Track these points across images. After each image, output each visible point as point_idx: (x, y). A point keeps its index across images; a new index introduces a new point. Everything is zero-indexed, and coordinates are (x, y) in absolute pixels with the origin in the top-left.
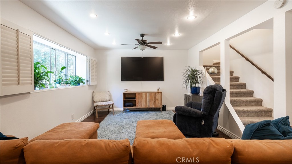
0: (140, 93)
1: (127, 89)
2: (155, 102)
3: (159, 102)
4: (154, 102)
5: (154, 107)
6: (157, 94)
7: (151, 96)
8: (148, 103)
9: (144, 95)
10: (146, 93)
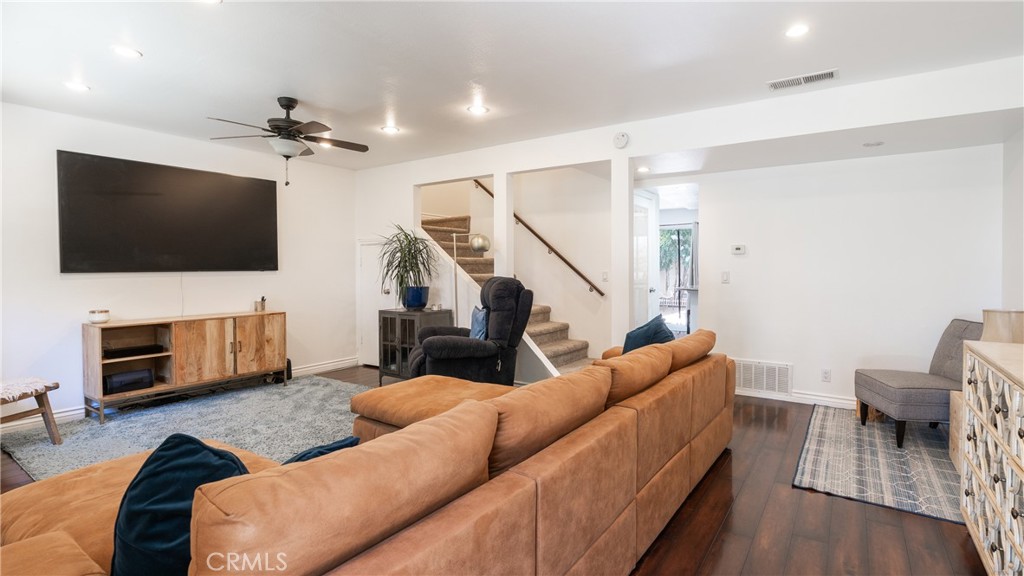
0: (194, 321)
1: (106, 309)
2: (260, 349)
3: (274, 351)
4: (257, 350)
5: (255, 370)
6: (266, 321)
7: (243, 329)
8: (229, 357)
9: (211, 330)
10: (222, 320)
